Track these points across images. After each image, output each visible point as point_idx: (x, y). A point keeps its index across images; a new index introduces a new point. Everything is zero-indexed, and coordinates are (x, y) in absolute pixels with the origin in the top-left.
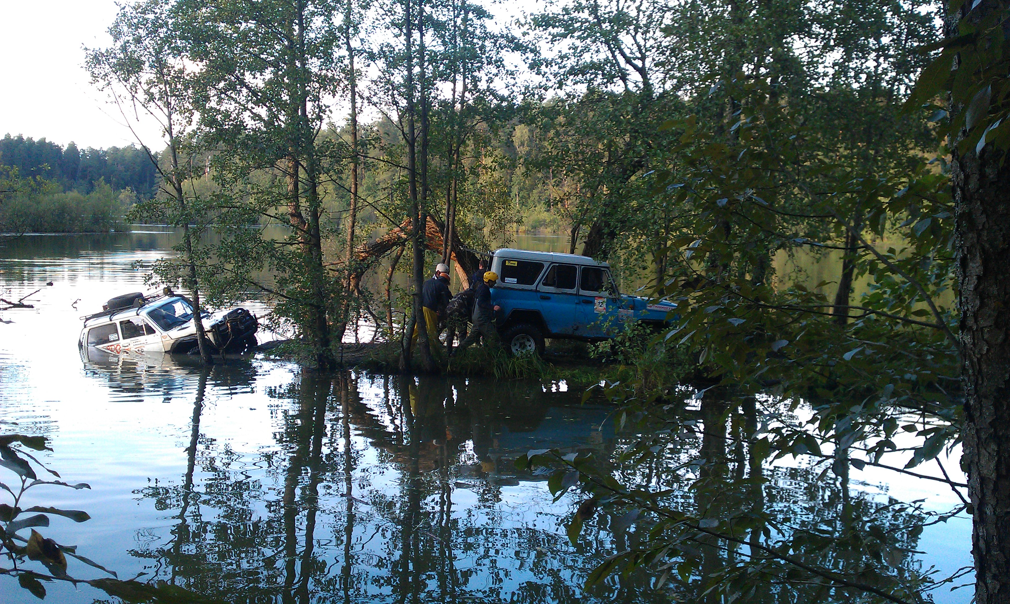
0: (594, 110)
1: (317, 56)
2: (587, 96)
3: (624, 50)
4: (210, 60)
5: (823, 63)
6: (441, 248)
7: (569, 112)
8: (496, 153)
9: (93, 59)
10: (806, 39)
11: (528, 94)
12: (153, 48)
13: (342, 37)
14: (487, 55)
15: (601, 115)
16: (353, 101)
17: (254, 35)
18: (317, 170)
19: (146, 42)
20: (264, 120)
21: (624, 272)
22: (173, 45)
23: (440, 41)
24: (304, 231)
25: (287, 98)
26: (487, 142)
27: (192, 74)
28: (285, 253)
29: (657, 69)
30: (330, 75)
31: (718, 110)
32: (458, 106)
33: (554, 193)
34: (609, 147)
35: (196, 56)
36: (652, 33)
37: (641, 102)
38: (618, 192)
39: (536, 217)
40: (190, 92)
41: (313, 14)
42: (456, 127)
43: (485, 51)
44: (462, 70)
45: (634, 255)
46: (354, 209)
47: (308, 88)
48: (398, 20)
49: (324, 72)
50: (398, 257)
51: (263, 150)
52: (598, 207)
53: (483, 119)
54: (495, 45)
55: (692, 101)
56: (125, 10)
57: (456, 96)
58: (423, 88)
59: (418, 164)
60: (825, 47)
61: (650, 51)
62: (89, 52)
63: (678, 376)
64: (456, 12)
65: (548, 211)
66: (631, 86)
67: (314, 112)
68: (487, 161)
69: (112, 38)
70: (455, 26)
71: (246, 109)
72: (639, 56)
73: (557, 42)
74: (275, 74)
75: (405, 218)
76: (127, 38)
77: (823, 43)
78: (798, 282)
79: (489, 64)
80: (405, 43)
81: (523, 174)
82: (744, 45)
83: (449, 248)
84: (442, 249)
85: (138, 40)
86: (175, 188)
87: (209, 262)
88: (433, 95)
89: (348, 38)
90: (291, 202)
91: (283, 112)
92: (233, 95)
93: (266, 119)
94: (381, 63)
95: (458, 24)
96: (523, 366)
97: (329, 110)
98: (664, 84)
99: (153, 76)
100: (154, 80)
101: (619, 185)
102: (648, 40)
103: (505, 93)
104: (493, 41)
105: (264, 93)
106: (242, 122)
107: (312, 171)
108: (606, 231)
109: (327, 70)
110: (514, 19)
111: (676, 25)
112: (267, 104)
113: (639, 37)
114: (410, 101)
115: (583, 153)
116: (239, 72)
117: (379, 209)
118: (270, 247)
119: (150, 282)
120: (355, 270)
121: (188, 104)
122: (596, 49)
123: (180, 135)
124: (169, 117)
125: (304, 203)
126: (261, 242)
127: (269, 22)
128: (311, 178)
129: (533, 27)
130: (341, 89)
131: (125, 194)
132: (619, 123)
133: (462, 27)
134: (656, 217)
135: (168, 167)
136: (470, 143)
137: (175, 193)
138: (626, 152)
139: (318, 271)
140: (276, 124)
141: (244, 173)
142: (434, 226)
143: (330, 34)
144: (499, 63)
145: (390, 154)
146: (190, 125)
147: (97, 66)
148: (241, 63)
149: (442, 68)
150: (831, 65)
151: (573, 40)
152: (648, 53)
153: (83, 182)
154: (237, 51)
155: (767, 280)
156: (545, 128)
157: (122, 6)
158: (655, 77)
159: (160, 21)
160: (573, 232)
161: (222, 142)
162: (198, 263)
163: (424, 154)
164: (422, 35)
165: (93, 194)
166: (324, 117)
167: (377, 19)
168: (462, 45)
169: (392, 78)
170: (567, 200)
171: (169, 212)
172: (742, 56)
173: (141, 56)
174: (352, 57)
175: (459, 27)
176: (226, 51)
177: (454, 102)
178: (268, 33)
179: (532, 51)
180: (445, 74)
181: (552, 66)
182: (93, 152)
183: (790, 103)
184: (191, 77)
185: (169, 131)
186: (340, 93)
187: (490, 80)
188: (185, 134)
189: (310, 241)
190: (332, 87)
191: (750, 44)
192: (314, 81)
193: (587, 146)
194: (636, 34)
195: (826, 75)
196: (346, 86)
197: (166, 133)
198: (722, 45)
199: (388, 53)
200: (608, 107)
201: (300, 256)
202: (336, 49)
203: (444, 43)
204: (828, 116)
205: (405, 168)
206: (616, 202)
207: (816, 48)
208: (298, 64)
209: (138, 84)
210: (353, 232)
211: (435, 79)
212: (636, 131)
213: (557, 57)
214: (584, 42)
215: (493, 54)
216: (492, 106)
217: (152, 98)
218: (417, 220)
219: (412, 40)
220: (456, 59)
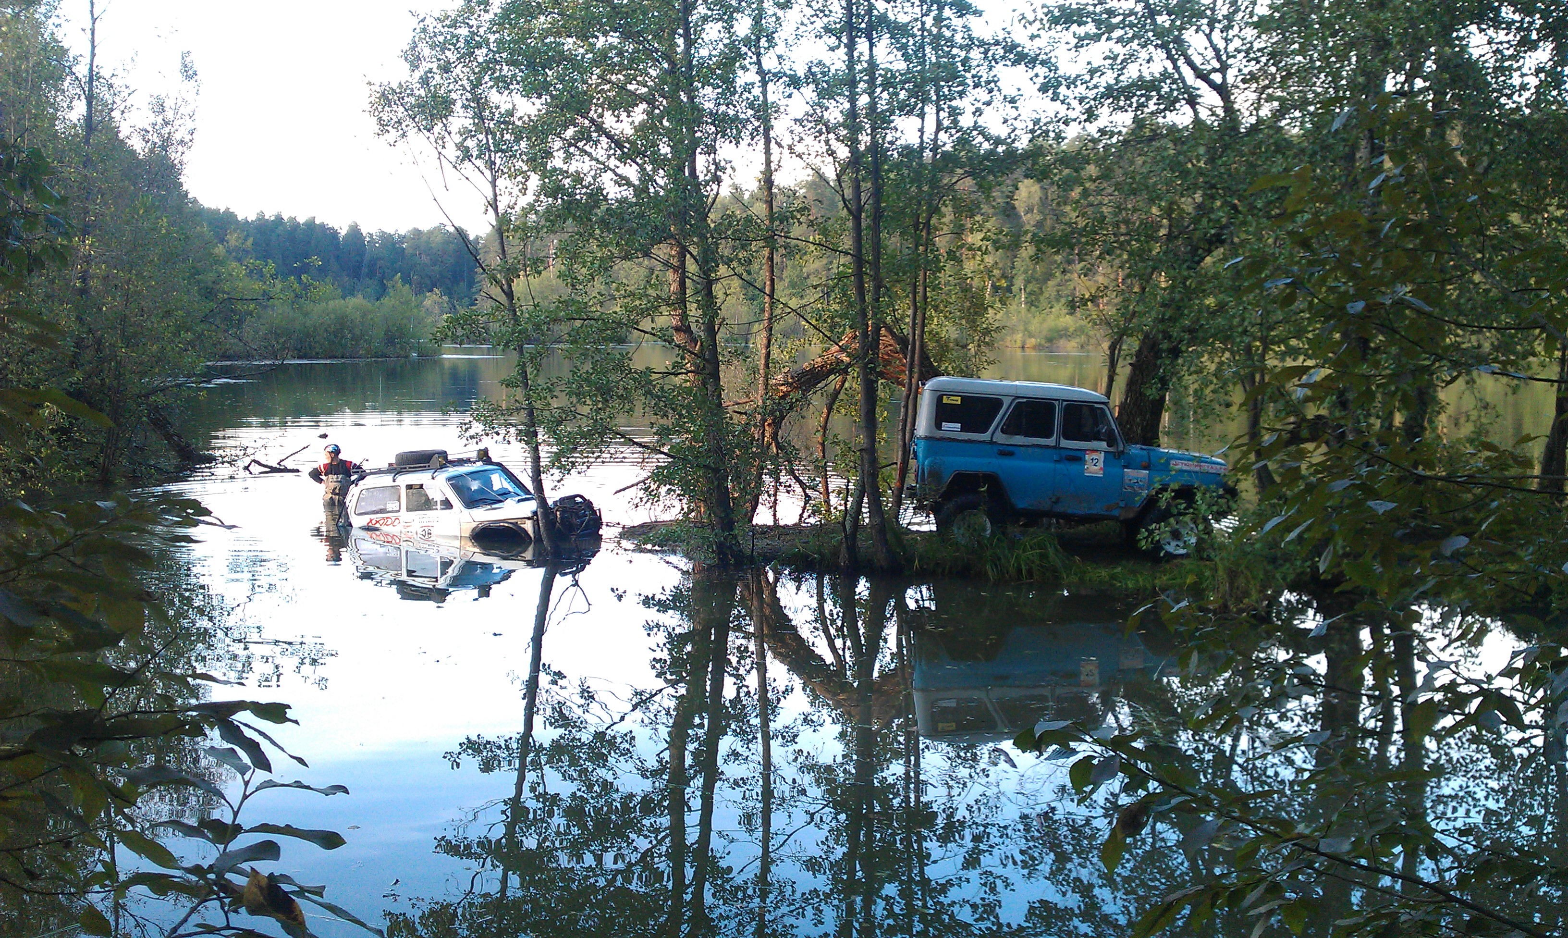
0: (1145, 155)
1: (712, 85)
2: (1133, 132)
3: (1193, 58)
4: (552, 96)
5: (1519, 68)
6: (902, 377)
7: (1104, 159)
8: (988, 225)
9: (379, 98)
10: (1491, 32)
11: (1039, 132)
12: (468, 79)
13: (750, 54)
14: (973, 72)
15: (1155, 162)
16: (768, 152)
17: (617, 55)
18: (713, 260)
19: (458, 71)
20: (634, 186)
21: (1195, 412)
22: (497, 74)
23: (900, 54)
24: (695, 355)
25: (668, 150)
26: (972, 209)
27: (526, 118)
28: (666, 388)
29: (1247, 85)
30: (731, 112)
31: (1347, 149)
32: (928, 154)
33: (1083, 287)
34: (1168, 212)
35: (533, 89)
36: (1236, 28)
37: (1221, 137)
38: (1184, 284)
39: (1053, 324)
40: (523, 144)
41: (705, 19)
42: (925, 188)
43: (970, 67)
44: (934, 98)
45: (1211, 383)
46: (770, 319)
47: (698, 134)
48: (835, 23)
49: (723, 108)
50: (837, 393)
51: (632, 232)
52: (1152, 309)
53: (969, 174)
54: (986, 58)
55: (1303, 135)
56: (426, 23)
57: (925, 139)
58: (873, 129)
59: (867, 245)
60: (1521, 43)
61: (1234, 57)
62: (373, 87)
63: (1284, 579)
64: (925, 7)
65: (1071, 314)
66: (1204, 114)
67: (708, 171)
68: (974, 238)
69: (407, 66)
70: (923, 29)
71: (607, 169)
72: (1218, 66)
73: (1085, 48)
74: (649, 113)
75: (848, 330)
76: (430, 65)
77: (1518, 37)
78: (1482, 424)
79: (976, 86)
80: (846, 58)
81: (1031, 257)
82: (1388, 44)
83: (916, 376)
84: (905, 378)
85: (446, 68)
86: (503, 290)
87: (555, 404)
88: (889, 138)
89: (758, 55)
90: (675, 310)
91: (661, 171)
92: (587, 148)
93: (637, 183)
94: (809, 92)
95: (927, 26)
96: (1033, 562)
97: (732, 168)
98: (1257, 109)
99: (468, 123)
100: (470, 127)
101: (1185, 273)
102: (1231, 40)
103: (1002, 131)
104: (982, 50)
105: (633, 144)
106: (600, 189)
107: (706, 261)
108: (1165, 345)
109: (727, 105)
110: (1017, 13)
111: (1277, 15)
112: (638, 160)
113: (1217, 36)
114: (854, 150)
115: (1127, 222)
116: (596, 111)
117: (808, 318)
118: (644, 379)
119: (468, 434)
120: (772, 413)
121: (520, 163)
122: (1148, 57)
123: (509, 211)
124: (494, 184)
125: (693, 310)
126: (630, 372)
127: (639, 33)
128: (704, 273)
129: (1047, 25)
130: (748, 133)
131: (432, 300)
132: (1185, 174)
133: (935, 31)
134: (1246, 323)
135: (494, 260)
136: (948, 211)
137: (503, 298)
138: (1196, 221)
139: (715, 415)
140: (652, 190)
141: (605, 266)
142: (892, 342)
143: (731, 50)
144: (992, 84)
145: (825, 232)
146: (525, 194)
147: (387, 108)
148: (598, 99)
149: (903, 95)
150: (1533, 71)
151: (1111, 44)
152: (1230, 62)
153: (370, 282)
154: (594, 79)
155: (1431, 422)
156: (1066, 185)
157: (421, 18)
158: (1244, 99)
159: (477, 39)
160: (1112, 348)
161: (570, 220)
162: (538, 405)
163: (876, 230)
164: (872, 45)
165: (385, 300)
166: (724, 177)
167: (802, 24)
168: (934, 60)
169: (826, 115)
170: (1102, 297)
171: (495, 327)
172: (1385, 62)
173: (450, 91)
174: (764, 84)
175: (930, 31)
176: (576, 80)
177: (922, 148)
178: (638, 51)
179: (1043, 63)
180: (907, 105)
181: (1076, 87)
182: (386, 238)
183: (1464, 135)
184: (524, 122)
185: (494, 204)
186: (747, 140)
187: (978, 112)
188: (518, 208)
189: (704, 369)
190: (734, 131)
191: (1399, 42)
192: (707, 123)
193: (1135, 210)
194: (1211, 31)
195: (1524, 87)
196: (756, 129)
197: (490, 208)
198: (1352, 45)
199: (819, 76)
200: (1166, 149)
201: (689, 391)
202: (740, 72)
203: (906, 58)
204: (1528, 154)
205: (846, 253)
206: (1182, 300)
207: (1506, 45)
208: (684, 97)
209: (447, 135)
210: (768, 354)
211: (893, 113)
212: (1213, 187)
213: (1085, 71)
214: (1128, 47)
215: (983, 72)
216: (982, 152)
217: (466, 155)
218: (865, 334)
219: (856, 54)
220: (925, 81)
